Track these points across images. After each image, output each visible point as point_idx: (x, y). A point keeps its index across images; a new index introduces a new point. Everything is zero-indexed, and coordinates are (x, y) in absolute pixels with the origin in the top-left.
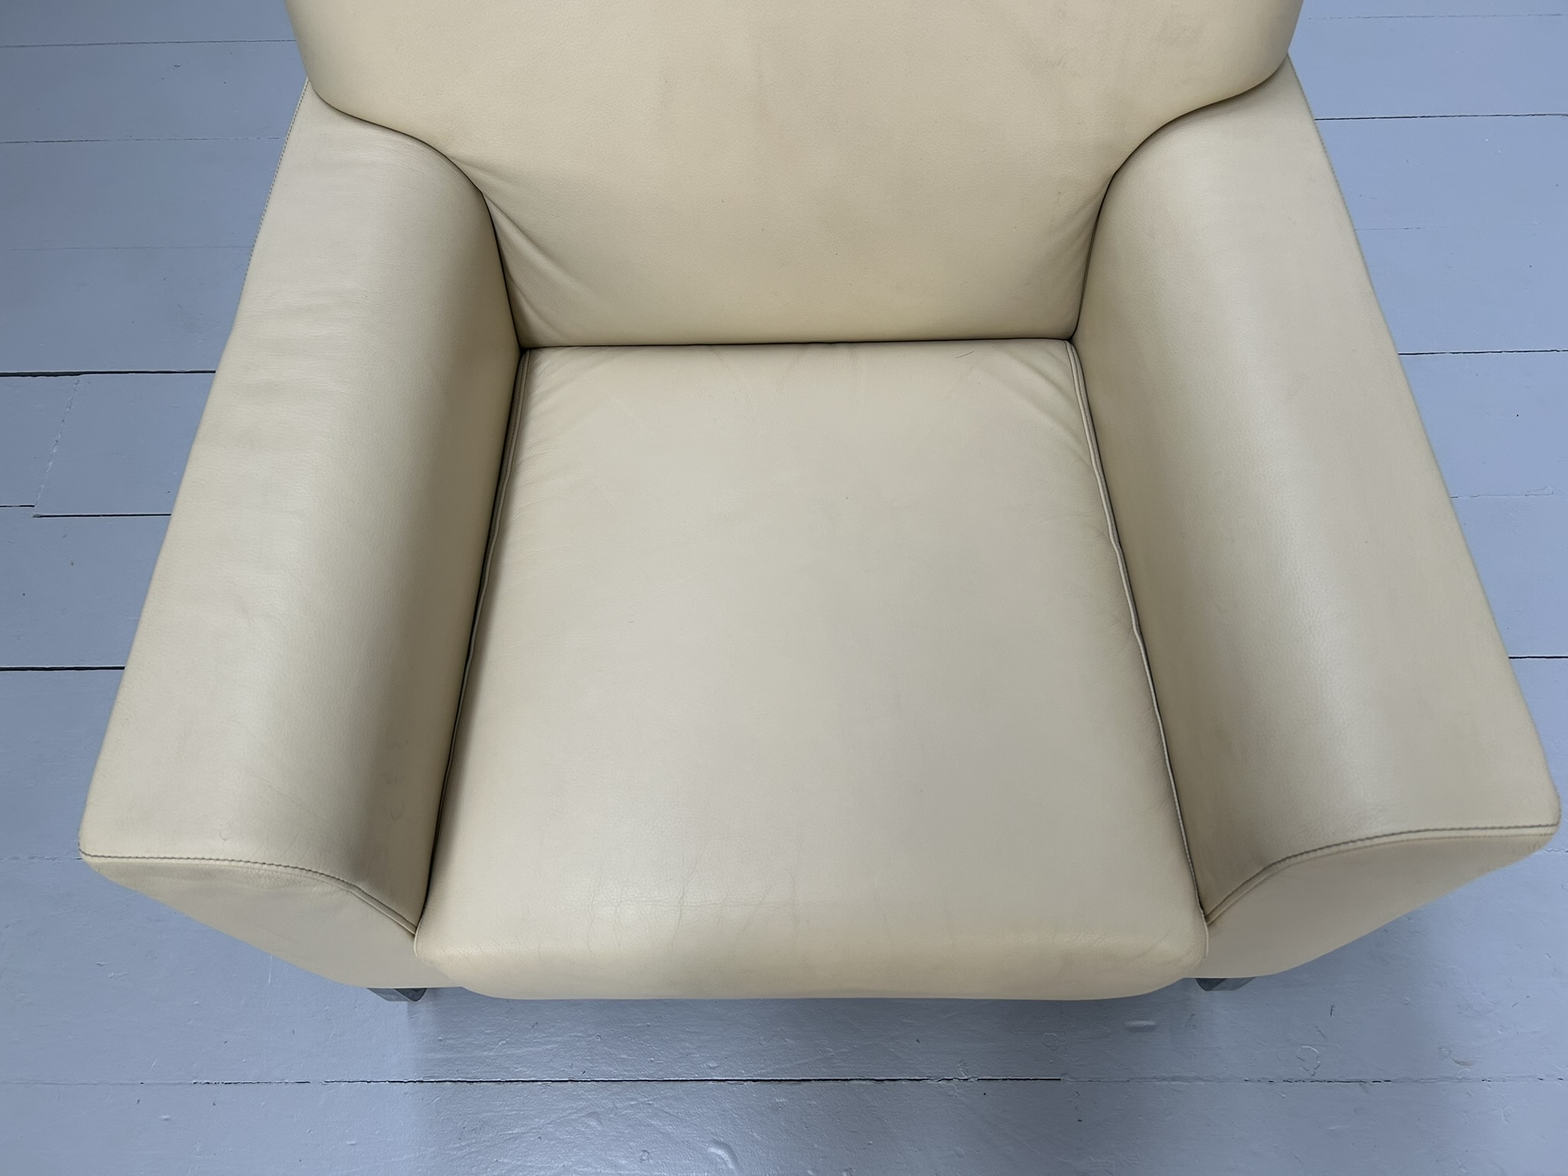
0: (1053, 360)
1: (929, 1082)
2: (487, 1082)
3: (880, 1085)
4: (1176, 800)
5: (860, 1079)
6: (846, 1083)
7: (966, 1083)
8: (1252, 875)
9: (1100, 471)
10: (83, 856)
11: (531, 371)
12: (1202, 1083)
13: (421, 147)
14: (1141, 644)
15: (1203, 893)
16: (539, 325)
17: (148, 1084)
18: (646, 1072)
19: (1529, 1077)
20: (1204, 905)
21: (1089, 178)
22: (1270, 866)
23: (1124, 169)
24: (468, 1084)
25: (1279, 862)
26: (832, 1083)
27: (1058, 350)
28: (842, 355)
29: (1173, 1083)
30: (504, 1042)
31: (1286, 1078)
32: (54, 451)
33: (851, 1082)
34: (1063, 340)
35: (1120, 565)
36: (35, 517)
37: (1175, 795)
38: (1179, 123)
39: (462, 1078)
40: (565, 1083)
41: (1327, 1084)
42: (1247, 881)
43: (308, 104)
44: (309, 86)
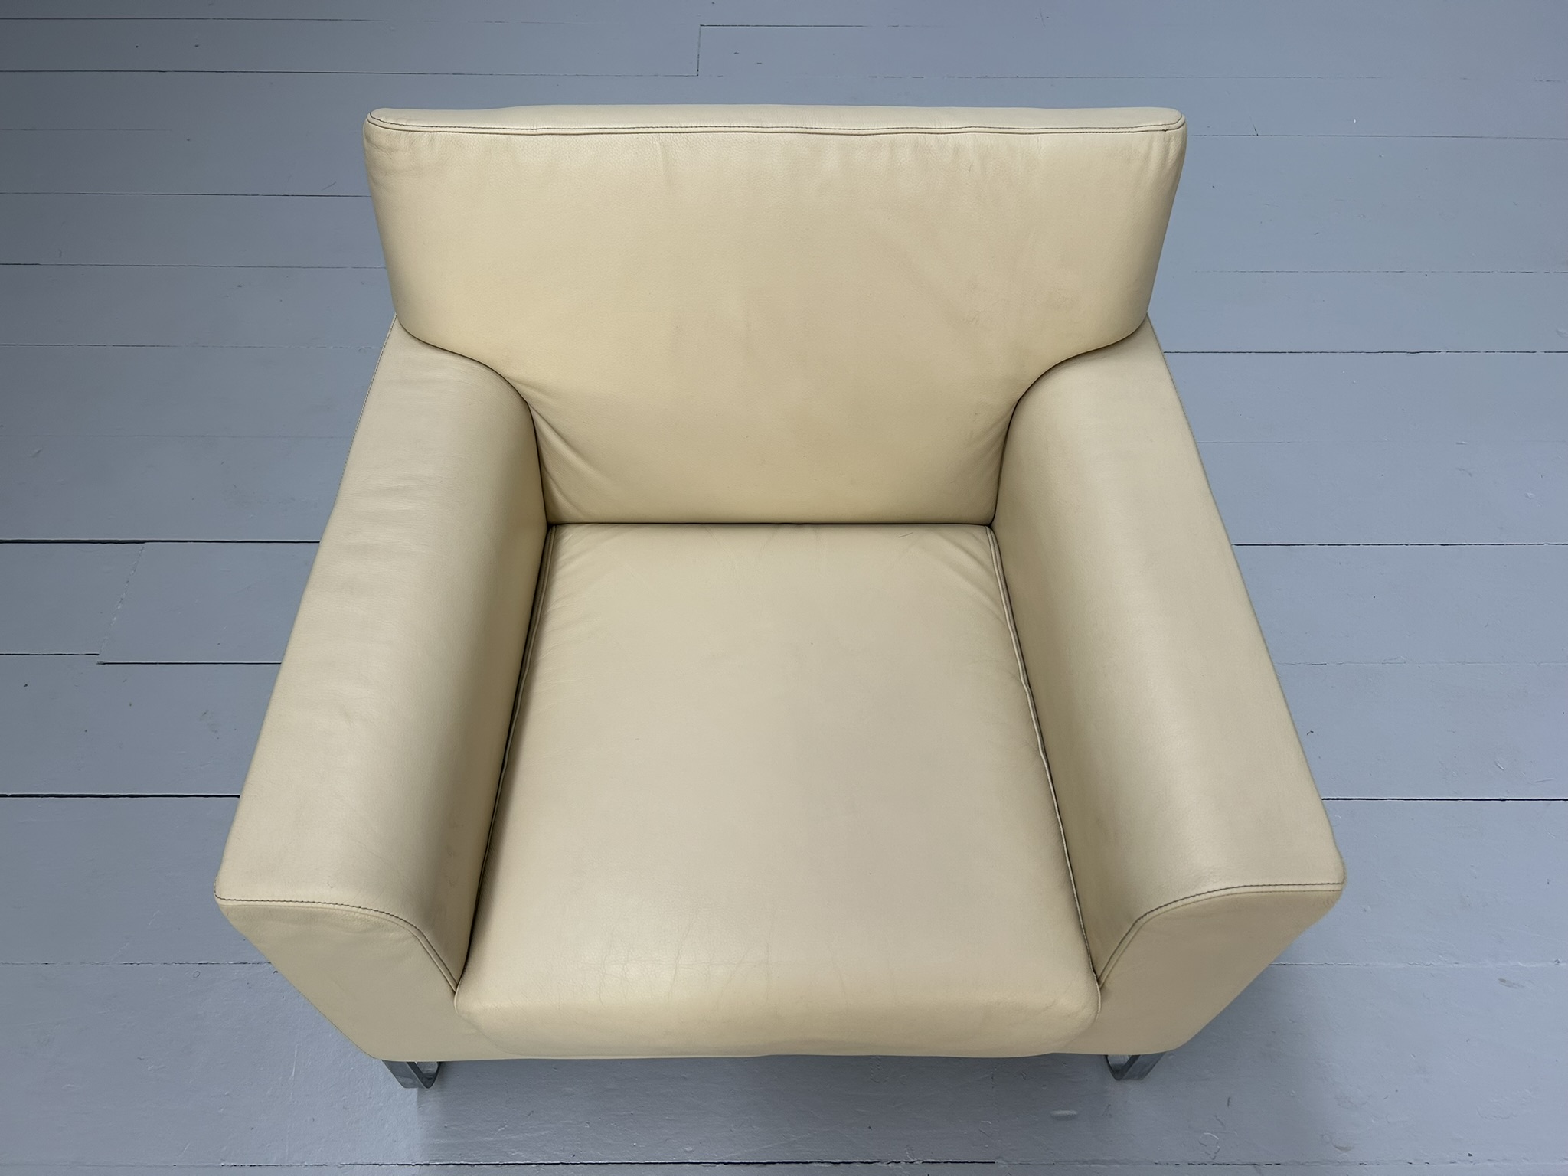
0: (976, 541)
1: (879, 1164)
2: (487, 1164)
3: (835, 1167)
4: (1074, 886)
5: (819, 1162)
6: (806, 1165)
7: (912, 1165)
8: (1124, 935)
9: (1013, 627)
10: (218, 900)
11: (557, 541)
12: (1118, 1166)
13: (484, 369)
14: (1045, 764)
15: (1094, 959)
16: (565, 504)
17: (181, 1166)
18: (629, 1156)
19: (1400, 1161)
20: (1096, 970)
21: (998, 403)
22: (1136, 921)
23: (1025, 398)
24: (470, 1167)
25: (1142, 917)
26: (794, 1165)
27: (980, 533)
28: (807, 535)
29: (1092, 1165)
30: (503, 1129)
31: (1190, 1161)
32: (119, 607)
33: (811, 1165)
34: (984, 525)
35: (1029, 700)
36: (98, 664)
37: (1073, 883)
38: (1065, 365)
39: (465, 1161)
40: (556, 1166)
41: (1226, 1166)
42: (1123, 939)
43: (396, 334)
44: (397, 321)
